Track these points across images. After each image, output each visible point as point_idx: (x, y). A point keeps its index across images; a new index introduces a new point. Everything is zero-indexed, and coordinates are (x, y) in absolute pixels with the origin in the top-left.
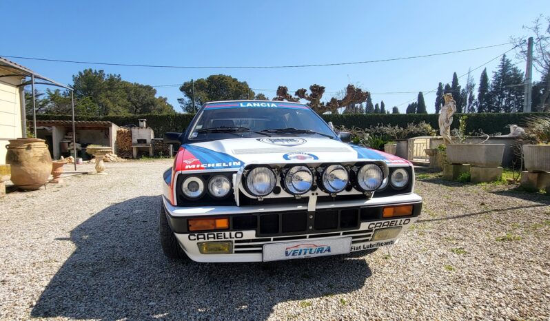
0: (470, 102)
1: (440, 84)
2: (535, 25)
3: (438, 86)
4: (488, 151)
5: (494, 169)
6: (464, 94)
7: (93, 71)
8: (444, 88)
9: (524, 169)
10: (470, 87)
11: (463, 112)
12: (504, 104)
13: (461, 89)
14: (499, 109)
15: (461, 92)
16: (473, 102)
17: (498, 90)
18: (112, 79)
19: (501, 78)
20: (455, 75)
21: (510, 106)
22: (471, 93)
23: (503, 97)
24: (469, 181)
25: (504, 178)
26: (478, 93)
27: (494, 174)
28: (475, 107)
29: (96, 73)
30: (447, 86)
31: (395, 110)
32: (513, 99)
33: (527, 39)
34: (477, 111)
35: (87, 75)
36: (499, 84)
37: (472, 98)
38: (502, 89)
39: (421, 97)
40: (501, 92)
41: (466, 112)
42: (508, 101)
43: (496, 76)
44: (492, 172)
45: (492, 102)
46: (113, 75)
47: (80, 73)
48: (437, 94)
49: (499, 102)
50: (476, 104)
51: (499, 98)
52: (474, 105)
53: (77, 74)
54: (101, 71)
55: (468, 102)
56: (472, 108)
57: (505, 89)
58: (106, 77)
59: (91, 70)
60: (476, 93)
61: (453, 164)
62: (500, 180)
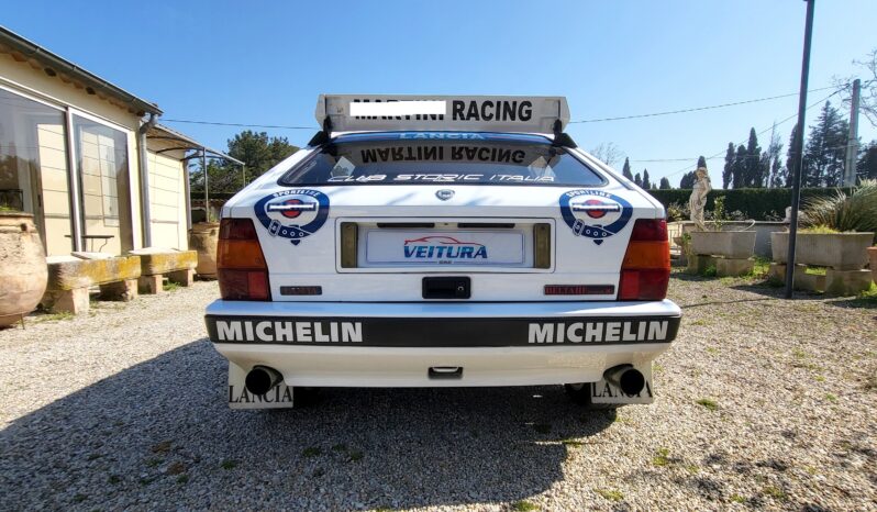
0: (775, 171)
1: (731, 145)
2: (872, 58)
3: (727, 148)
4: (736, 239)
5: (743, 261)
6: (766, 159)
7: (253, 134)
8: (736, 151)
9: (771, 259)
10: (775, 149)
11: (764, 185)
12: (825, 173)
13: (761, 153)
14: (817, 181)
15: (761, 157)
16: (780, 171)
17: (817, 154)
18: (277, 143)
19: (822, 135)
20: (753, 133)
21: (834, 176)
22: (777, 158)
23: (825, 162)
24: (714, 276)
25: (756, 272)
26: (787, 158)
27: (744, 267)
28: (782, 178)
29: (256, 135)
30: (742, 148)
31: (664, 182)
32: (840, 167)
33: (851, 82)
34: (784, 184)
35: (245, 139)
36: (818, 144)
37: (777, 166)
38: (824, 153)
39: (702, 163)
40: (821, 157)
41: (769, 186)
42: (832, 169)
43: (815, 132)
44: (741, 264)
45: (808, 171)
46: (278, 138)
47: (237, 137)
48: (727, 159)
49: (818, 171)
50: (783, 173)
51: (819, 165)
52: (781, 174)
53: (233, 139)
54: (263, 134)
55: (771, 170)
56: (778, 180)
57: (828, 152)
58: (269, 142)
59: (250, 132)
60: (784, 158)
61: (699, 255)
62: (751, 275)
